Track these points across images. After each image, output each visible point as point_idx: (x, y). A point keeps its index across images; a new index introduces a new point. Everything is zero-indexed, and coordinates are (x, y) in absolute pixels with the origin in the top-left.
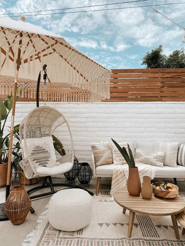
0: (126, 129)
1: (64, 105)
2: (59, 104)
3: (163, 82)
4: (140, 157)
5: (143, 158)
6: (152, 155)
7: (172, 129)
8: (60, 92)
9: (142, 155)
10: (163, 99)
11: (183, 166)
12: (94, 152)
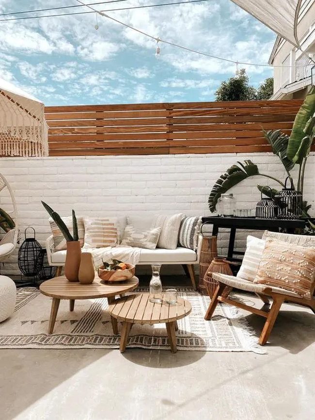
0: (118, 197)
1: (21, 162)
2: (14, 160)
3: (170, 123)
4: (128, 238)
5: (132, 239)
6: (143, 233)
7: (184, 196)
8: (12, 141)
9: (131, 234)
10: (171, 150)
11: (185, 247)
12: (54, 229)
